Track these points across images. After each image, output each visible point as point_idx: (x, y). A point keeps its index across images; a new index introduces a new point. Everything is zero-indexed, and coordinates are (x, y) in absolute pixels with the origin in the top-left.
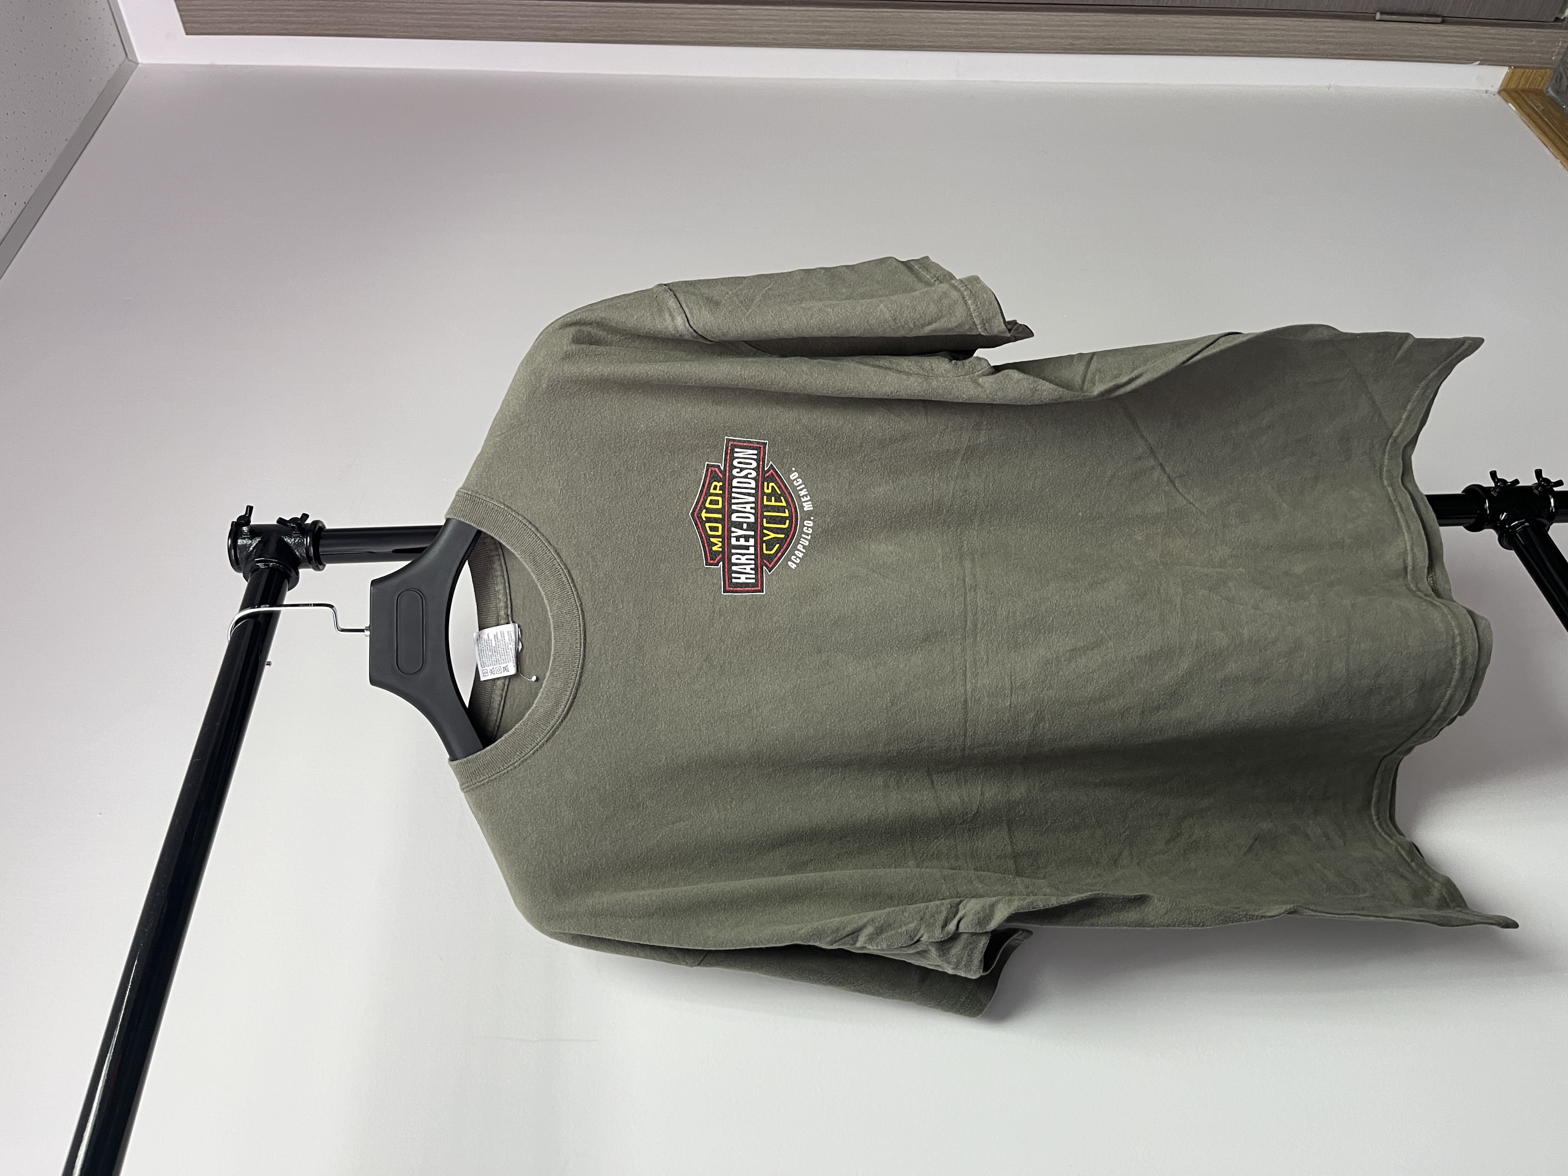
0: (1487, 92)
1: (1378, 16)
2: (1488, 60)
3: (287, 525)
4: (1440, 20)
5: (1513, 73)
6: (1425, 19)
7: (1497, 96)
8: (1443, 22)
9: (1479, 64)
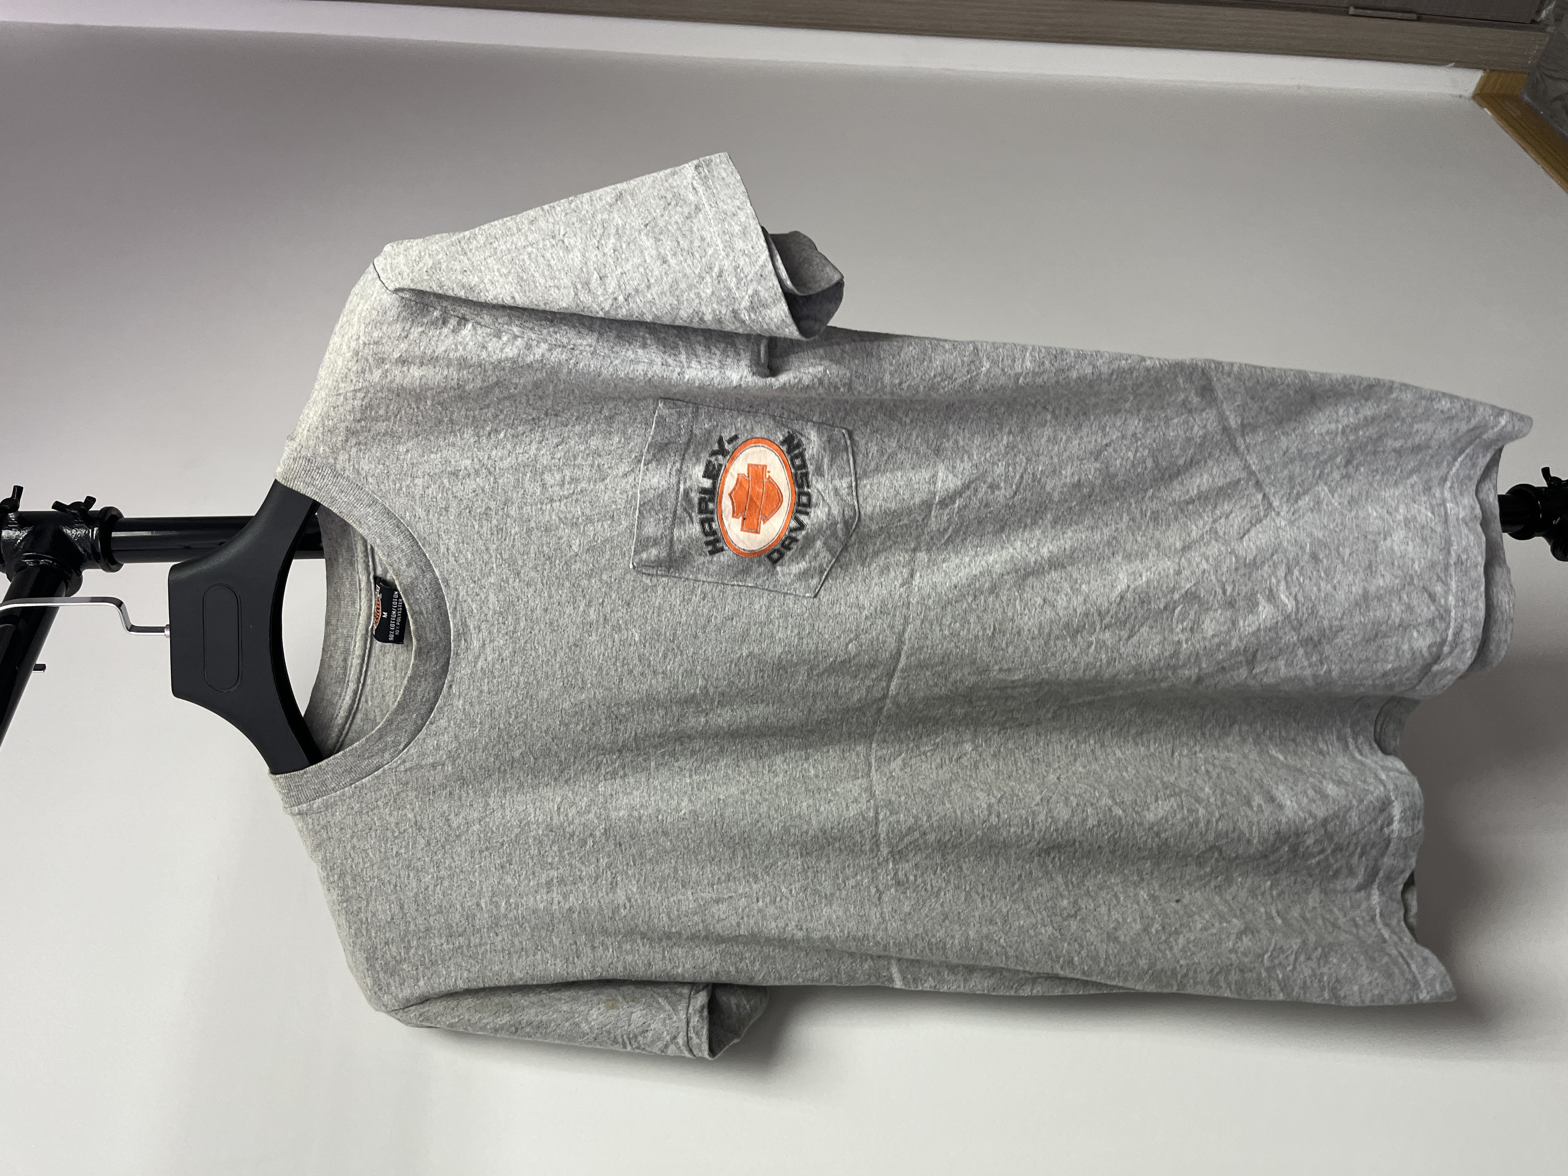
0: (1461, 96)
1: (1352, 10)
2: (1464, 63)
3: (65, 511)
4: (1414, 16)
5: (1488, 77)
6: (1399, 15)
7: (1472, 102)
8: (1419, 19)
9: (1455, 66)
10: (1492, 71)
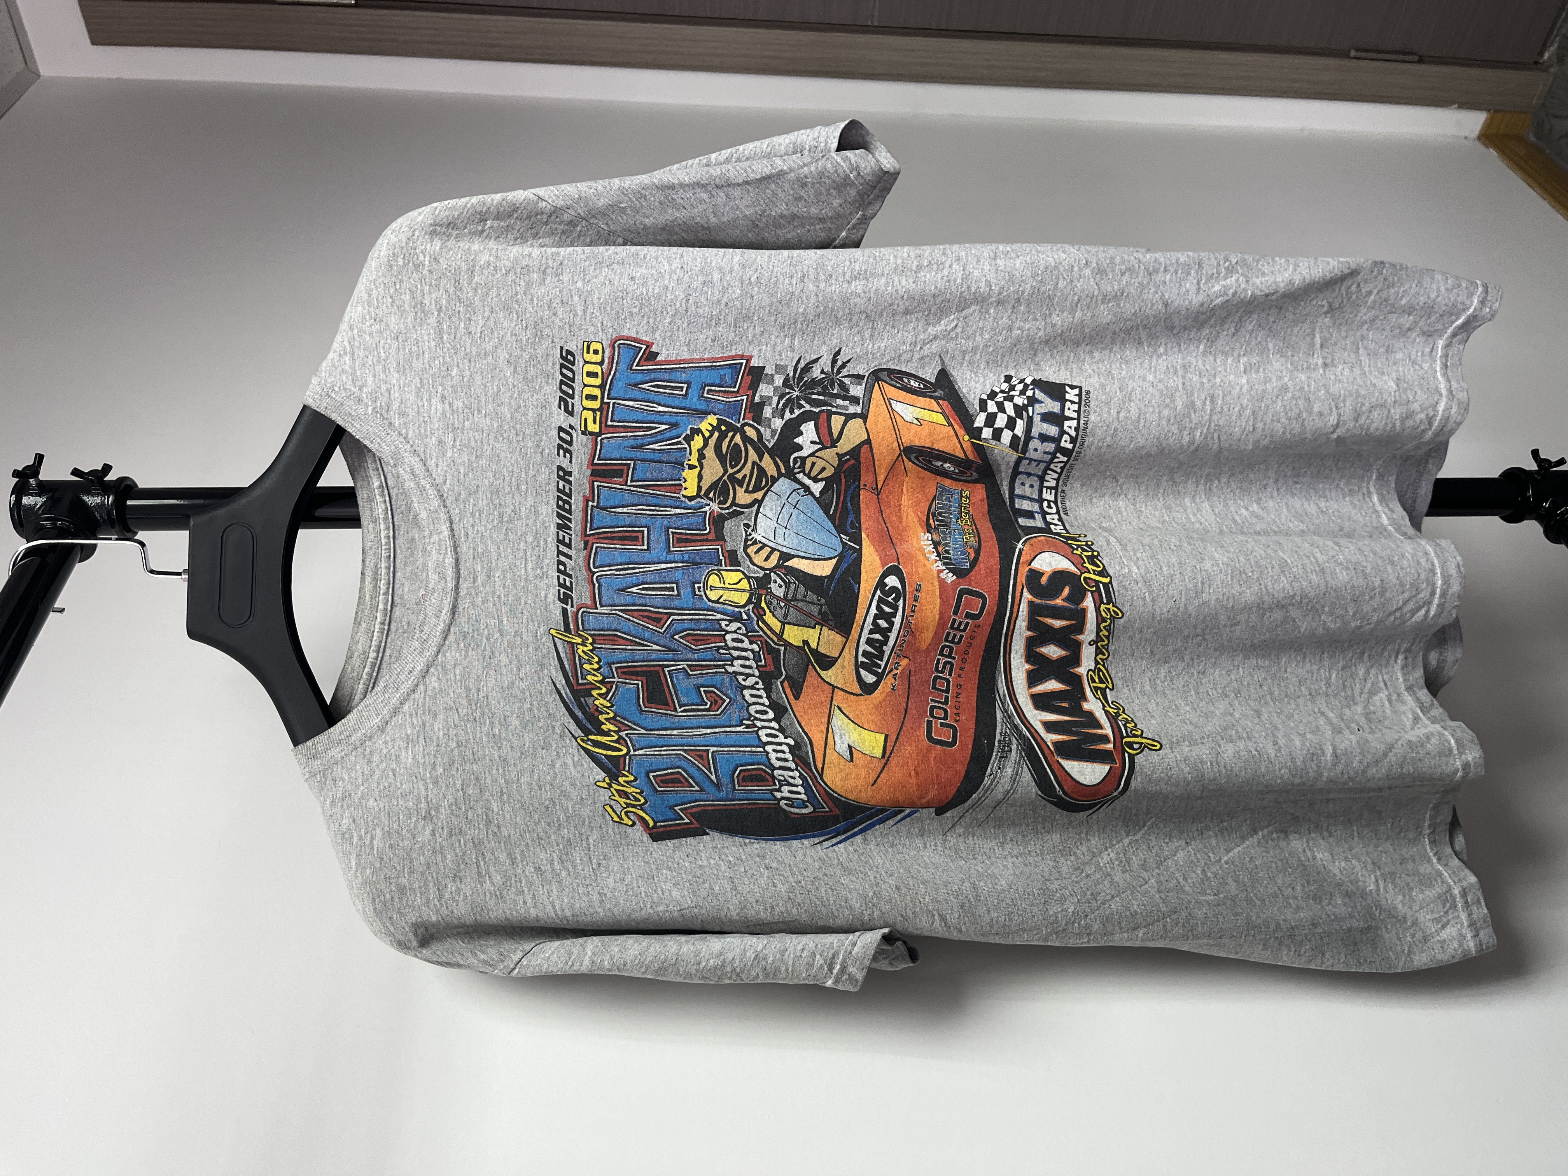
0: (1466, 138)
1: (1353, 53)
2: (1466, 104)
3: (83, 478)
4: (1416, 58)
5: (1493, 118)
6: (1401, 57)
7: (1477, 142)
8: (1421, 61)
9: (1459, 107)
10: (1495, 111)
